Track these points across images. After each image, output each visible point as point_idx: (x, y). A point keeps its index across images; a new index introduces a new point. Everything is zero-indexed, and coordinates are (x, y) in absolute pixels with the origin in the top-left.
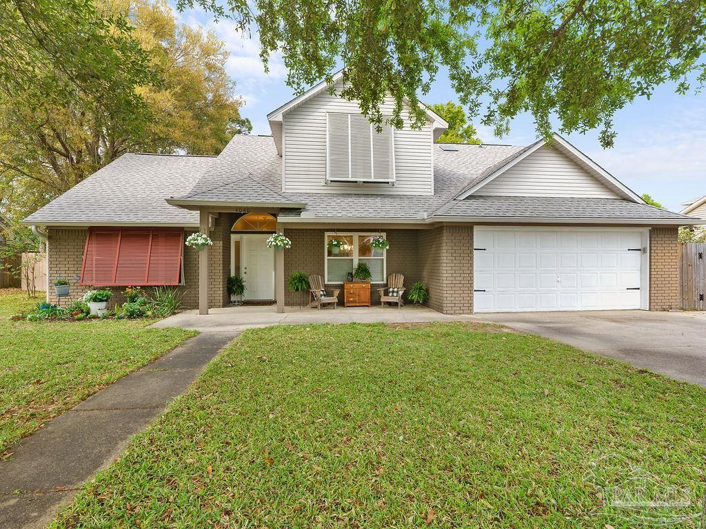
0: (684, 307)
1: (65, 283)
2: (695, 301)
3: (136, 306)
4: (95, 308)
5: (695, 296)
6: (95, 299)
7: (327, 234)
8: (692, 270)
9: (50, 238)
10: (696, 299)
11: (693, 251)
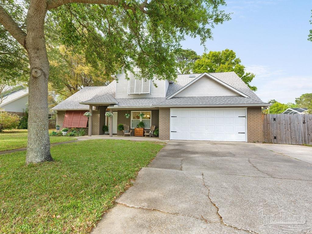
0: (266, 142)
1: (59, 126)
2: (272, 140)
3: (73, 133)
4: (64, 133)
5: (272, 137)
6: (64, 131)
7: (132, 111)
8: (270, 125)
9: (58, 113)
10: (272, 138)
11: (270, 117)
